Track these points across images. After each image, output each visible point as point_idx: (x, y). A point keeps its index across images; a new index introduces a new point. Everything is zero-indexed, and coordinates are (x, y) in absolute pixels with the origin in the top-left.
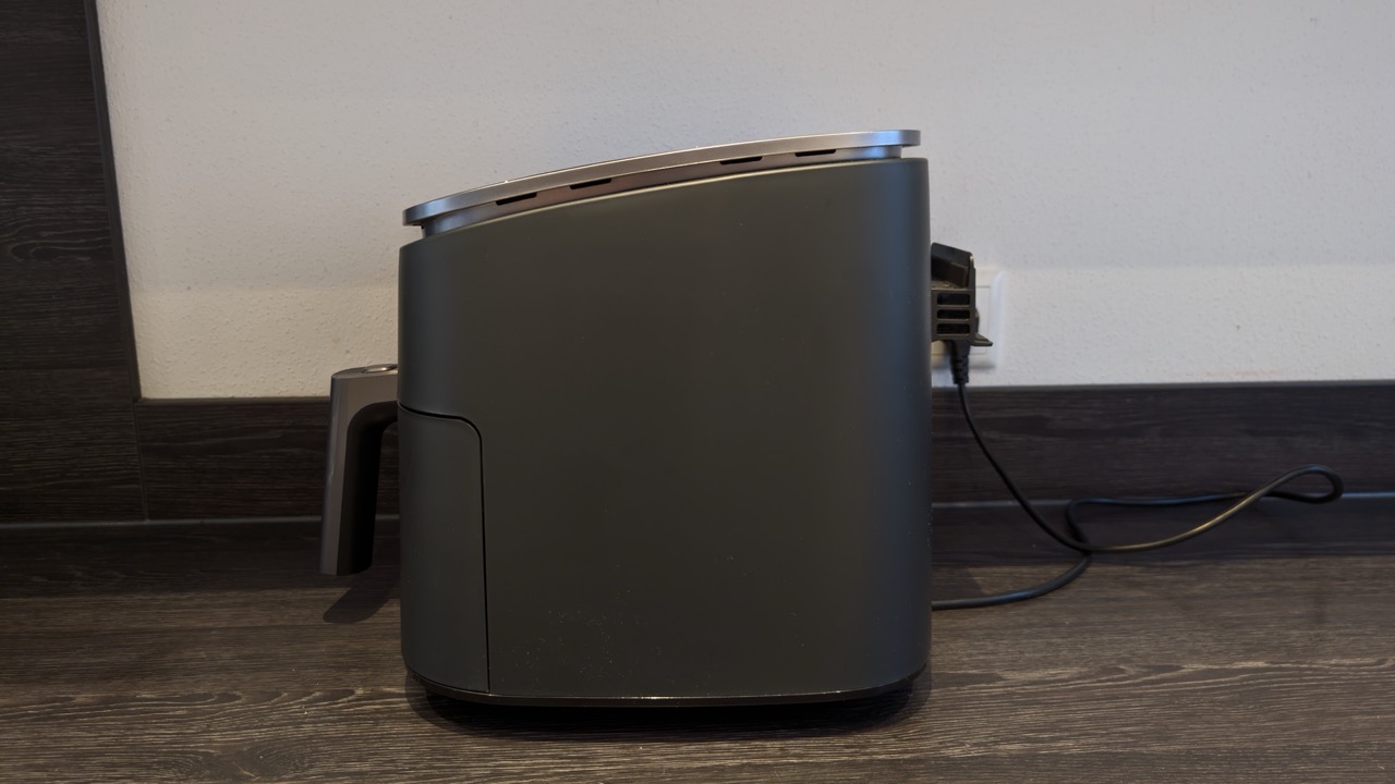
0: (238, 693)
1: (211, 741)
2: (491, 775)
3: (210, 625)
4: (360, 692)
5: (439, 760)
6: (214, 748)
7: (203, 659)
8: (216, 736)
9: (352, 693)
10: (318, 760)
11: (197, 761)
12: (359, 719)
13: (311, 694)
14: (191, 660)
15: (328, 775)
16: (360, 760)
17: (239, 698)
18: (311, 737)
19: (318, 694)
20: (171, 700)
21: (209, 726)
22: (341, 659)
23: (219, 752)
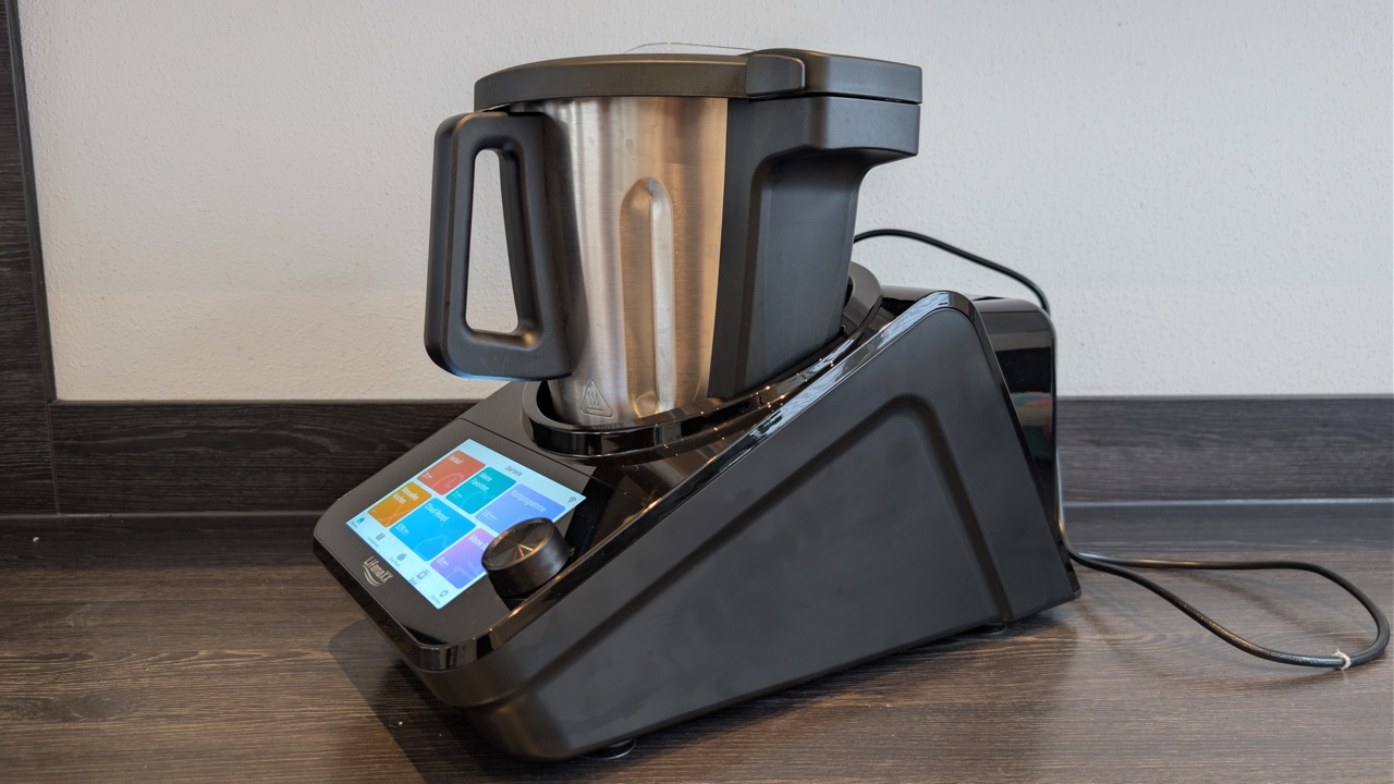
0: (91, 654)
1: (53, 690)
2: (296, 718)
3: (87, 599)
4: (203, 653)
5: (254, 706)
6: (54, 696)
7: (70, 627)
8: (59, 687)
9: (196, 654)
10: (144, 706)
11: (35, 705)
12: (194, 675)
13: (157, 654)
14: (59, 627)
15: (148, 717)
16: (182, 706)
17: (92, 657)
18: (144, 689)
19: (164, 655)
20: (30, 658)
21: (56, 679)
22: (196, 628)
23: (57, 699)
